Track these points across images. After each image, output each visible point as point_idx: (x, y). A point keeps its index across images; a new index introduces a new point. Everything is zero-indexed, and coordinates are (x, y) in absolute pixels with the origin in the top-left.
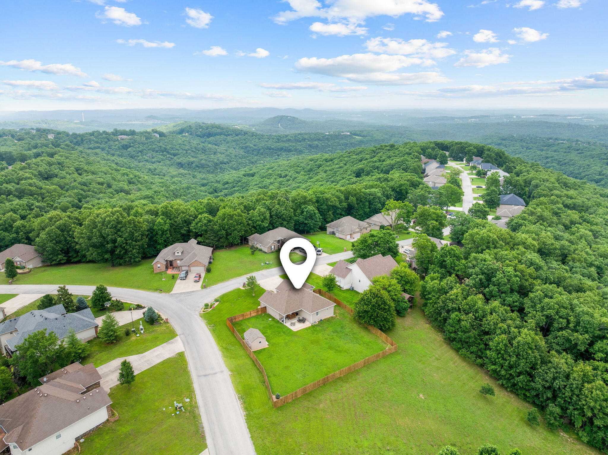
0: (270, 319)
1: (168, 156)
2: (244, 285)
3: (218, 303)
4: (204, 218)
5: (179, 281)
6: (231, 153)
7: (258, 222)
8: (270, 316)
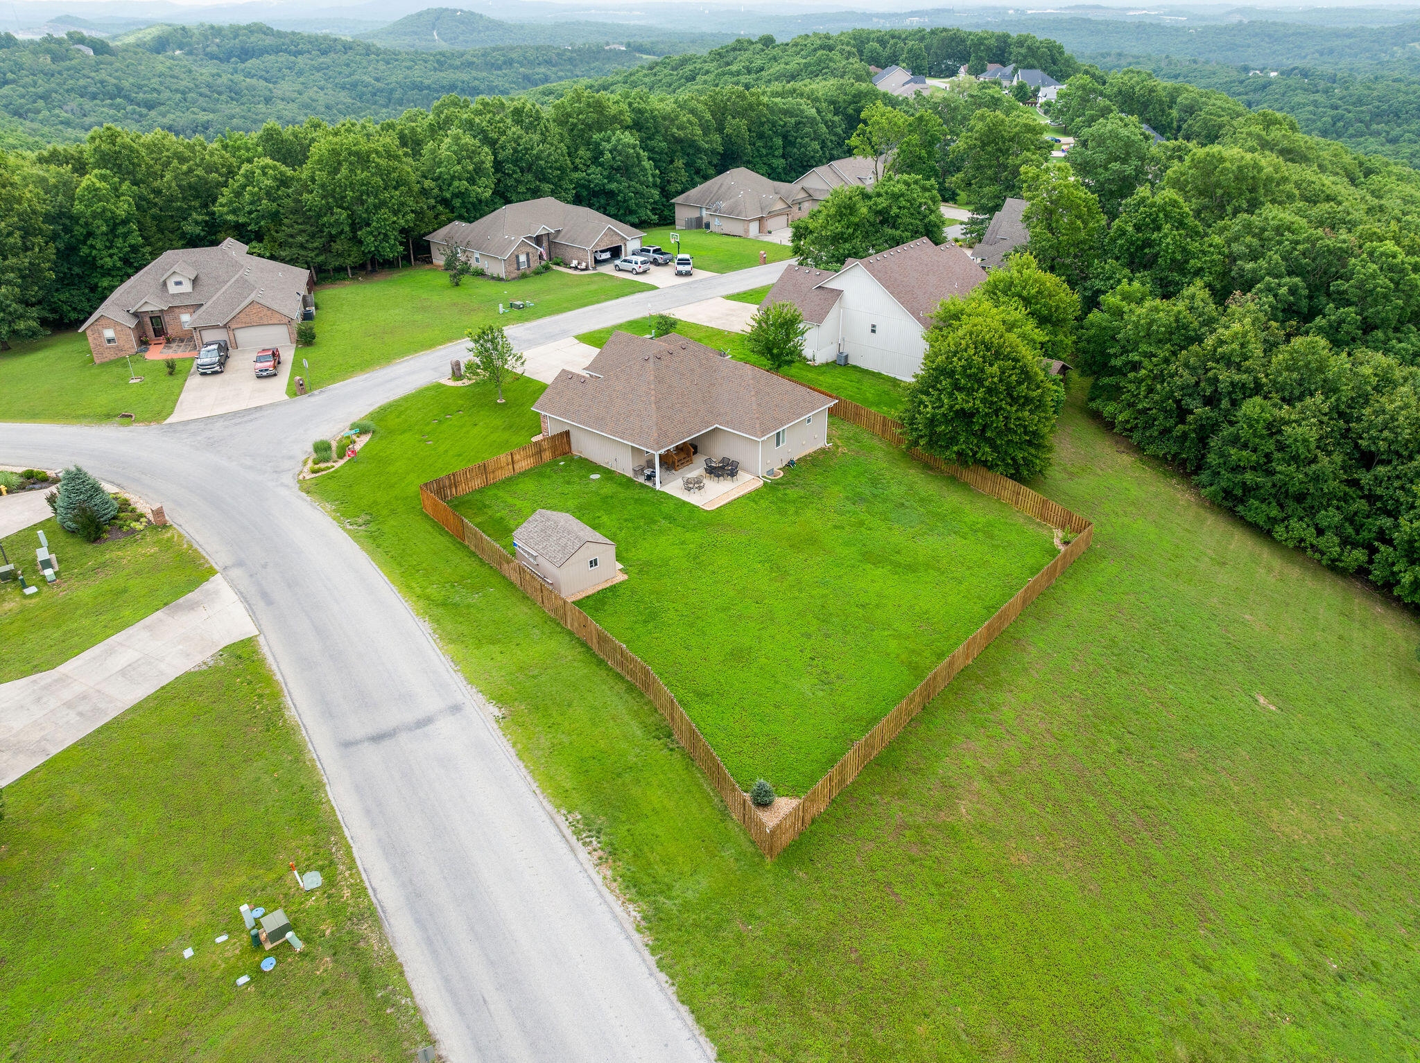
0: (594, 476)
1: (129, 108)
2: (456, 373)
3: (365, 439)
4: (263, 168)
5: (195, 381)
6: (313, 101)
7: (456, 183)
8: (589, 466)
